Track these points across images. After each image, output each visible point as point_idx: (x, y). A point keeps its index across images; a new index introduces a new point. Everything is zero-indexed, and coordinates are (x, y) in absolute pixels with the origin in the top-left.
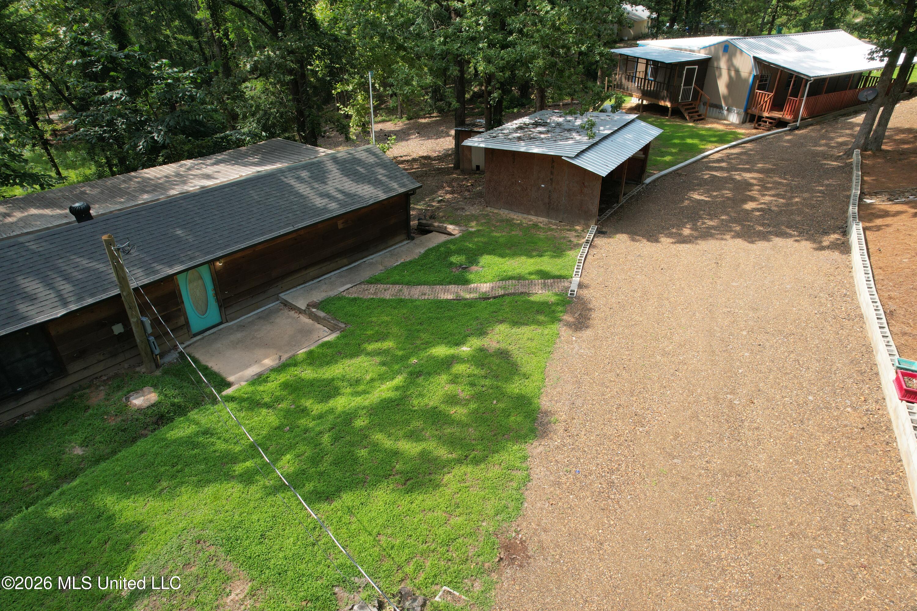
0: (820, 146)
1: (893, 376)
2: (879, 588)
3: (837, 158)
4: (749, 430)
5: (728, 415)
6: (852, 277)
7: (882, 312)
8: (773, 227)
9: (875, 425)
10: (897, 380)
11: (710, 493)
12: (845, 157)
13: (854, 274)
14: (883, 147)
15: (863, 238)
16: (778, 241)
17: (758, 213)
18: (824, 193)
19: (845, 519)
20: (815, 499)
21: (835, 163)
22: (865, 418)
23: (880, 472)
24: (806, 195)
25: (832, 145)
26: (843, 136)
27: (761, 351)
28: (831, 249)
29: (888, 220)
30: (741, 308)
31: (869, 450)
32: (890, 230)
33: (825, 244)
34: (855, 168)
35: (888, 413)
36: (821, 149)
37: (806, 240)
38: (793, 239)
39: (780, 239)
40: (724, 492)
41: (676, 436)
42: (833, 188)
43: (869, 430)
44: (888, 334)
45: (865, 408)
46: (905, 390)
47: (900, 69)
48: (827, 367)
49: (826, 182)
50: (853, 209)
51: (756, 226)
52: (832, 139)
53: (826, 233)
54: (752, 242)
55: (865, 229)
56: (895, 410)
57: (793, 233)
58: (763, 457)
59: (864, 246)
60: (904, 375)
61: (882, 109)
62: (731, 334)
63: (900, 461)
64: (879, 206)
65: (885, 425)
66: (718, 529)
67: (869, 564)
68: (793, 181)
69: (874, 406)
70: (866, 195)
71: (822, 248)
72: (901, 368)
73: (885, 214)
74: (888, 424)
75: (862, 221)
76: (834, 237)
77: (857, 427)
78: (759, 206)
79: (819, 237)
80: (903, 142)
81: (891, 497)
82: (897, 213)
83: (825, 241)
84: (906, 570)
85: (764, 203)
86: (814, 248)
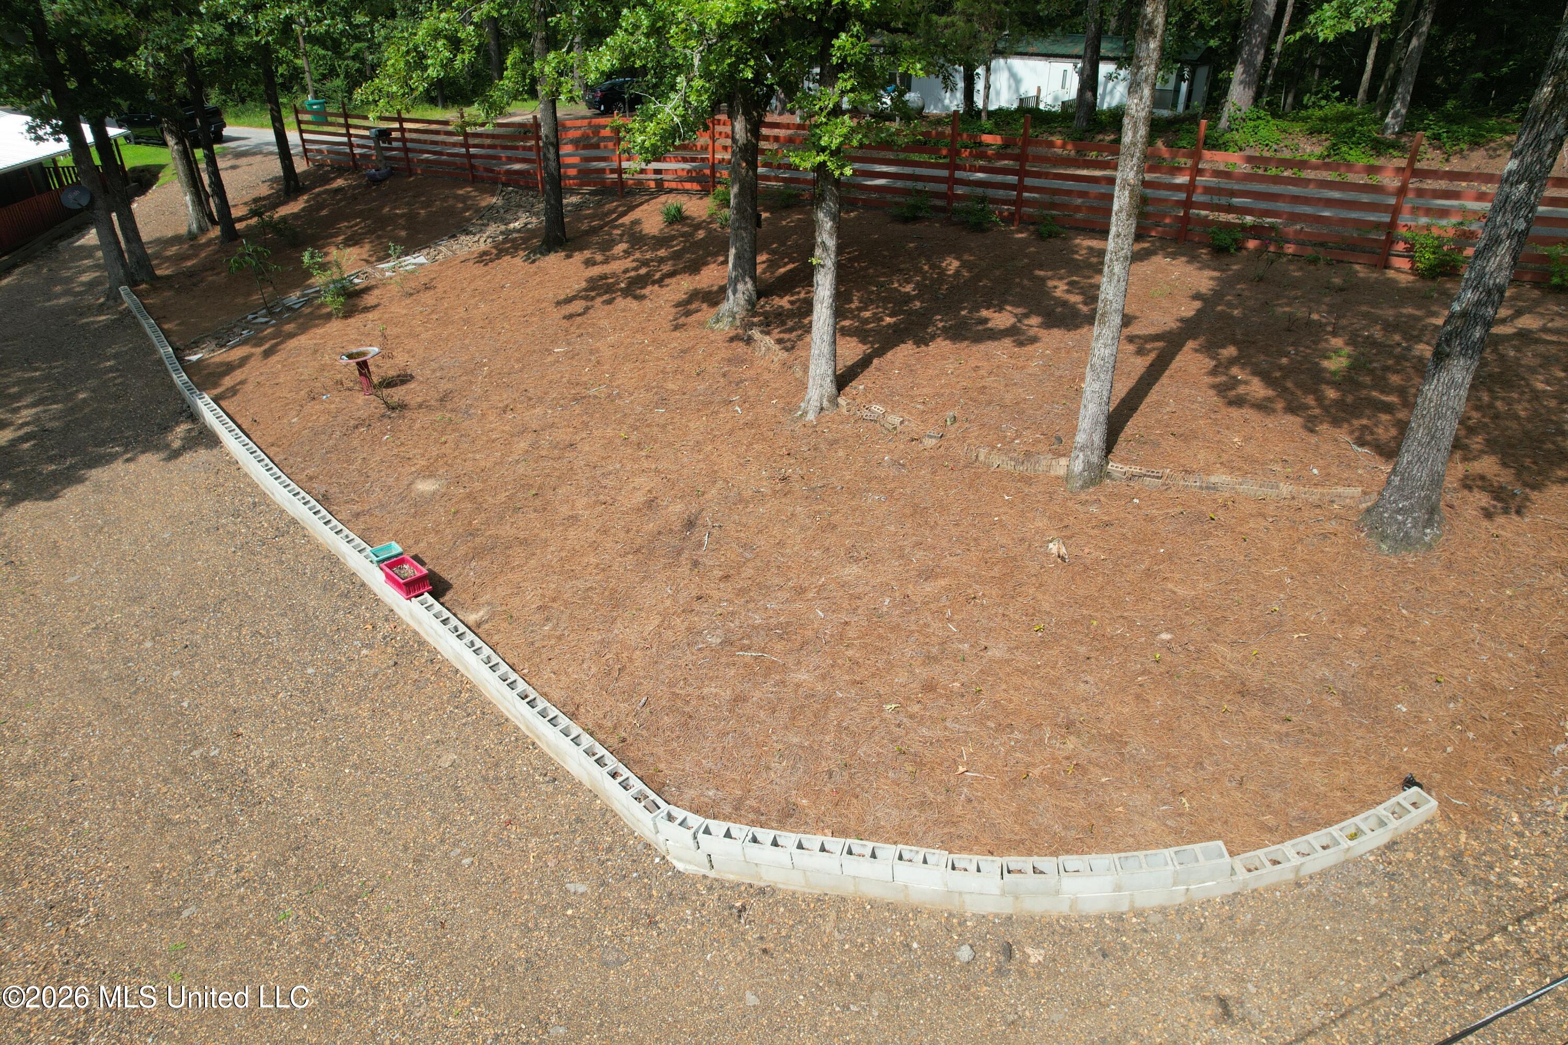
0: (58, 296)
1: (381, 576)
2: (536, 833)
3: (101, 309)
4: (263, 777)
5: (217, 781)
6: (246, 475)
7: (313, 502)
8: (73, 456)
9: (405, 650)
10: (389, 578)
11: (278, 908)
12: (111, 303)
13: (246, 469)
14: (158, 272)
15: (222, 413)
16: (98, 474)
17: (26, 446)
18: (118, 370)
19: (455, 788)
20: (409, 793)
21: (104, 318)
22: (389, 650)
23: (448, 702)
24: (93, 383)
25: (77, 289)
26: (84, 272)
27: (196, 654)
28: (190, 449)
29: (238, 375)
30: (113, 610)
31: (421, 685)
32: (249, 387)
33: (177, 444)
34: (139, 316)
35: (408, 625)
36: (62, 301)
37: (143, 452)
38: (120, 461)
39: (100, 470)
40: (295, 889)
41: (157, 876)
42: (128, 357)
43: (403, 661)
44: (340, 526)
45: (380, 636)
46: (405, 584)
47: (98, 149)
48: (302, 615)
49: (111, 351)
50: (180, 379)
51: (39, 468)
52: (69, 280)
53: (166, 428)
54: (53, 497)
55: (216, 400)
56: (412, 616)
57: (114, 450)
58: (309, 796)
59: (231, 423)
60: (390, 566)
61: (114, 216)
62: (127, 660)
63: (457, 671)
64: (213, 360)
65: (415, 641)
66: (326, 945)
67: (511, 815)
68: (51, 368)
69: (388, 627)
70: (183, 350)
71: (175, 454)
72: (383, 561)
73: (229, 368)
74: (417, 638)
75: (205, 389)
76: (182, 429)
77: (389, 668)
78: (21, 433)
79: (159, 438)
80: (183, 257)
81: (476, 721)
82: (243, 361)
83: (173, 441)
84: (543, 787)
85: (26, 424)
86: (164, 460)
